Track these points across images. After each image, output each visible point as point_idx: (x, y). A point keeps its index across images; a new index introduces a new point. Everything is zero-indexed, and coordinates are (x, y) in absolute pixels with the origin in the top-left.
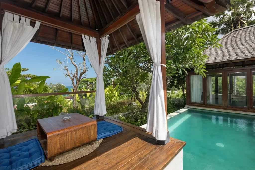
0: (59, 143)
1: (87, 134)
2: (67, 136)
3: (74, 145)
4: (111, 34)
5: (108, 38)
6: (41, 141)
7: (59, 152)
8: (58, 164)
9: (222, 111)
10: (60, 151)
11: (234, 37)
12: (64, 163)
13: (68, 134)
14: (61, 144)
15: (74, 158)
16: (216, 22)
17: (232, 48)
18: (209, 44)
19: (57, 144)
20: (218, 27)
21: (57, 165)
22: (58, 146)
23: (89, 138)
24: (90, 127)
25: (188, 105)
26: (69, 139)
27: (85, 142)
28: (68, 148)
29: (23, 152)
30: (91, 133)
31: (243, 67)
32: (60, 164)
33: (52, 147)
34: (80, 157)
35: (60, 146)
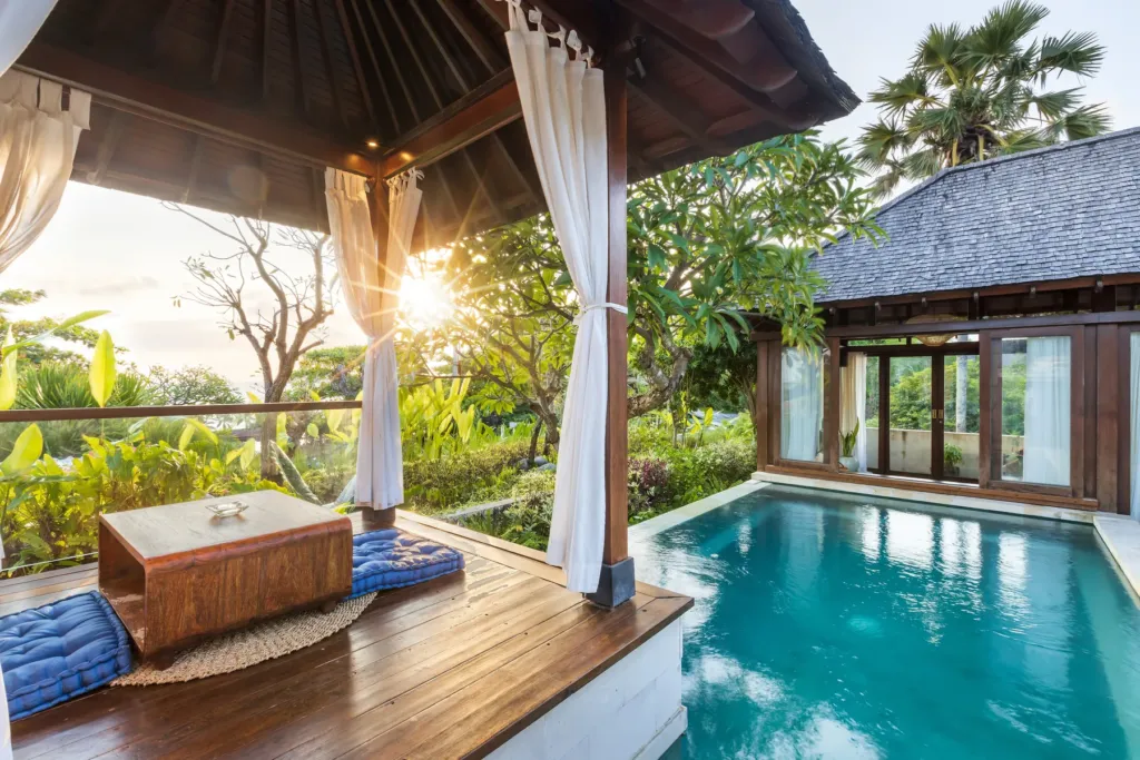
0: (196, 598)
1: (310, 567)
2: (226, 570)
3: (255, 607)
4: (431, 166)
5: (420, 184)
6: (114, 602)
7: (194, 633)
8: (189, 678)
9: (891, 495)
10: (196, 627)
11: (945, 196)
12: (213, 676)
13: (229, 566)
14: (202, 601)
15: (254, 657)
16: (893, 127)
17: (933, 243)
18: (840, 223)
19: (186, 600)
20: (900, 147)
21: (183, 682)
22: (190, 608)
23: (318, 584)
24: (322, 541)
25: (764, 470)
26: (234, 585)
27: (302, 599)
28: (232, 617)
29: (41, 637)
30: (326, 564)
31: (970, 319)
32: (197, 679)
33: (164, 612)
34: (279, 654)
35: (200, 609)
